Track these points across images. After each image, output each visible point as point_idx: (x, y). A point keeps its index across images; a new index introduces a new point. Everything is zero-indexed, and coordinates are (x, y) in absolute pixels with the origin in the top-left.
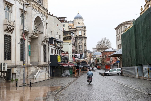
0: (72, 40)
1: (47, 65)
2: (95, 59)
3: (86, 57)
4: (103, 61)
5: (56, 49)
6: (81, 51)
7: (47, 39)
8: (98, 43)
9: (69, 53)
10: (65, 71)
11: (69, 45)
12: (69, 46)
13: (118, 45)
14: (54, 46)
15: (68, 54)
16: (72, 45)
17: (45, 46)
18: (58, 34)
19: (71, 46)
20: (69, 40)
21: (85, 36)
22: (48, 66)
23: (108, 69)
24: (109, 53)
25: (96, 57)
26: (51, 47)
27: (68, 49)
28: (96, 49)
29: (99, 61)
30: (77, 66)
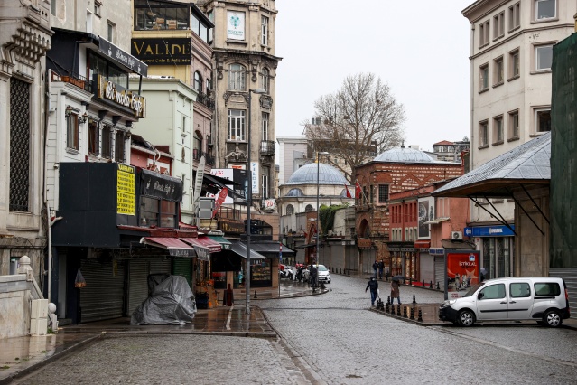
0: (196, 65)
1: (33, 236)
2: (301, 208)
3: (271, 195)
4: (365, 223)
5: (96, 116)
6: (239, 152)
7: (42, 35)
8: (318, 106)
9: (177, 154)
10: (163, 287)
11: (180, 100)
12: (179, 103)
13: (484, 124)
14: (87, 98)
15: (170, 161)
16: (194, 98)
17: (20, 86)
18: (102, 10)
19: (186, 109)
20: (172, 64)
21: (266, 50)
22: (38, 244)
23: (465, 278)
24: (406, 170)
25: (307, 198)
26: (65, 102)
27: (172, 130)
28: (303, 149)
29: (331, 226)
30: (227, 247)
